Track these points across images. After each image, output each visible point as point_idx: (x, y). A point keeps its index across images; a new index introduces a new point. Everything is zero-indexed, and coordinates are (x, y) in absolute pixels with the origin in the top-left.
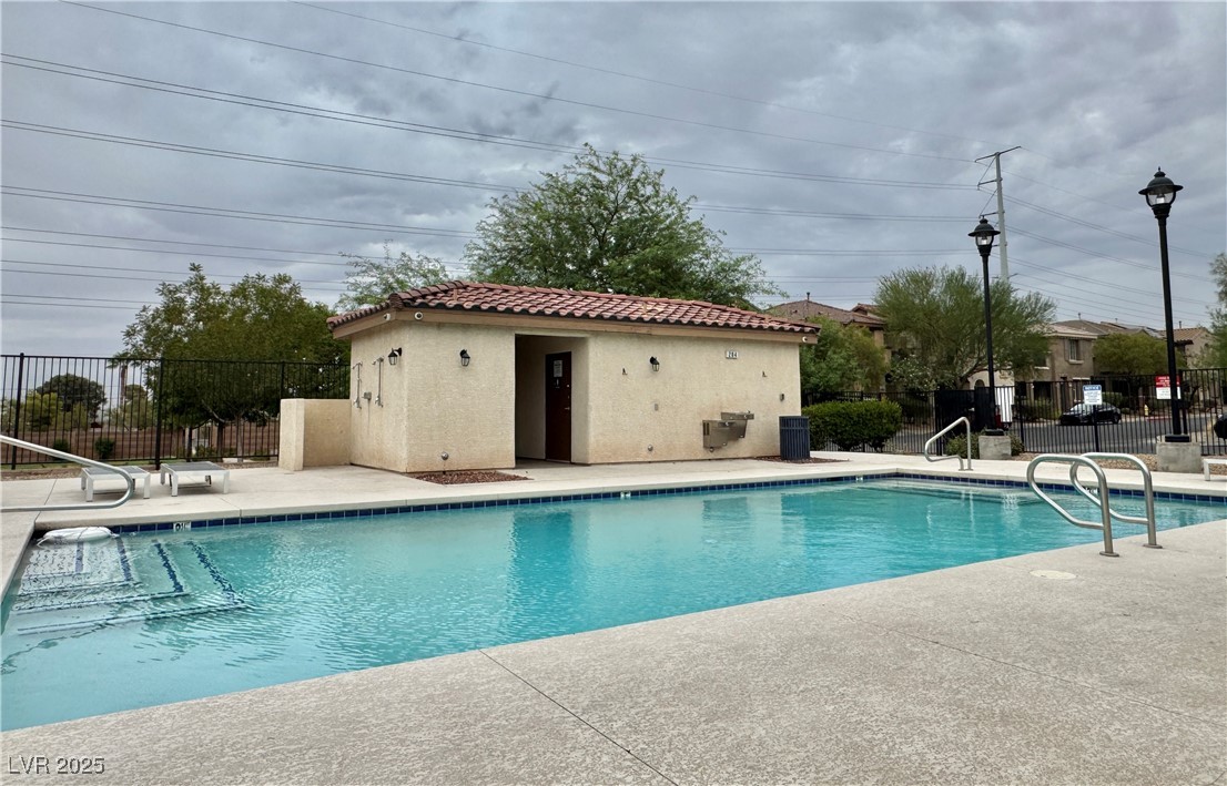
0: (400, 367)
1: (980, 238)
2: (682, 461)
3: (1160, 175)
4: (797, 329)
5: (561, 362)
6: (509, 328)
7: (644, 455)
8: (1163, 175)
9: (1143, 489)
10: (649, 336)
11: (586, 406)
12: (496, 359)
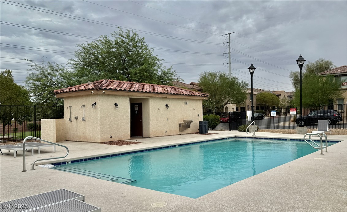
0: (96, 109)
1: (251, 70)
2: (174, 135)
3: (301, 56)
4: (203, 95)
5: (138, 106)
6: (128, 96)
7: (164, 134)
8: (302, 56)
9: (325, 140)
10: (166, 98)
11: (149, 119)
12: (125, 105)
